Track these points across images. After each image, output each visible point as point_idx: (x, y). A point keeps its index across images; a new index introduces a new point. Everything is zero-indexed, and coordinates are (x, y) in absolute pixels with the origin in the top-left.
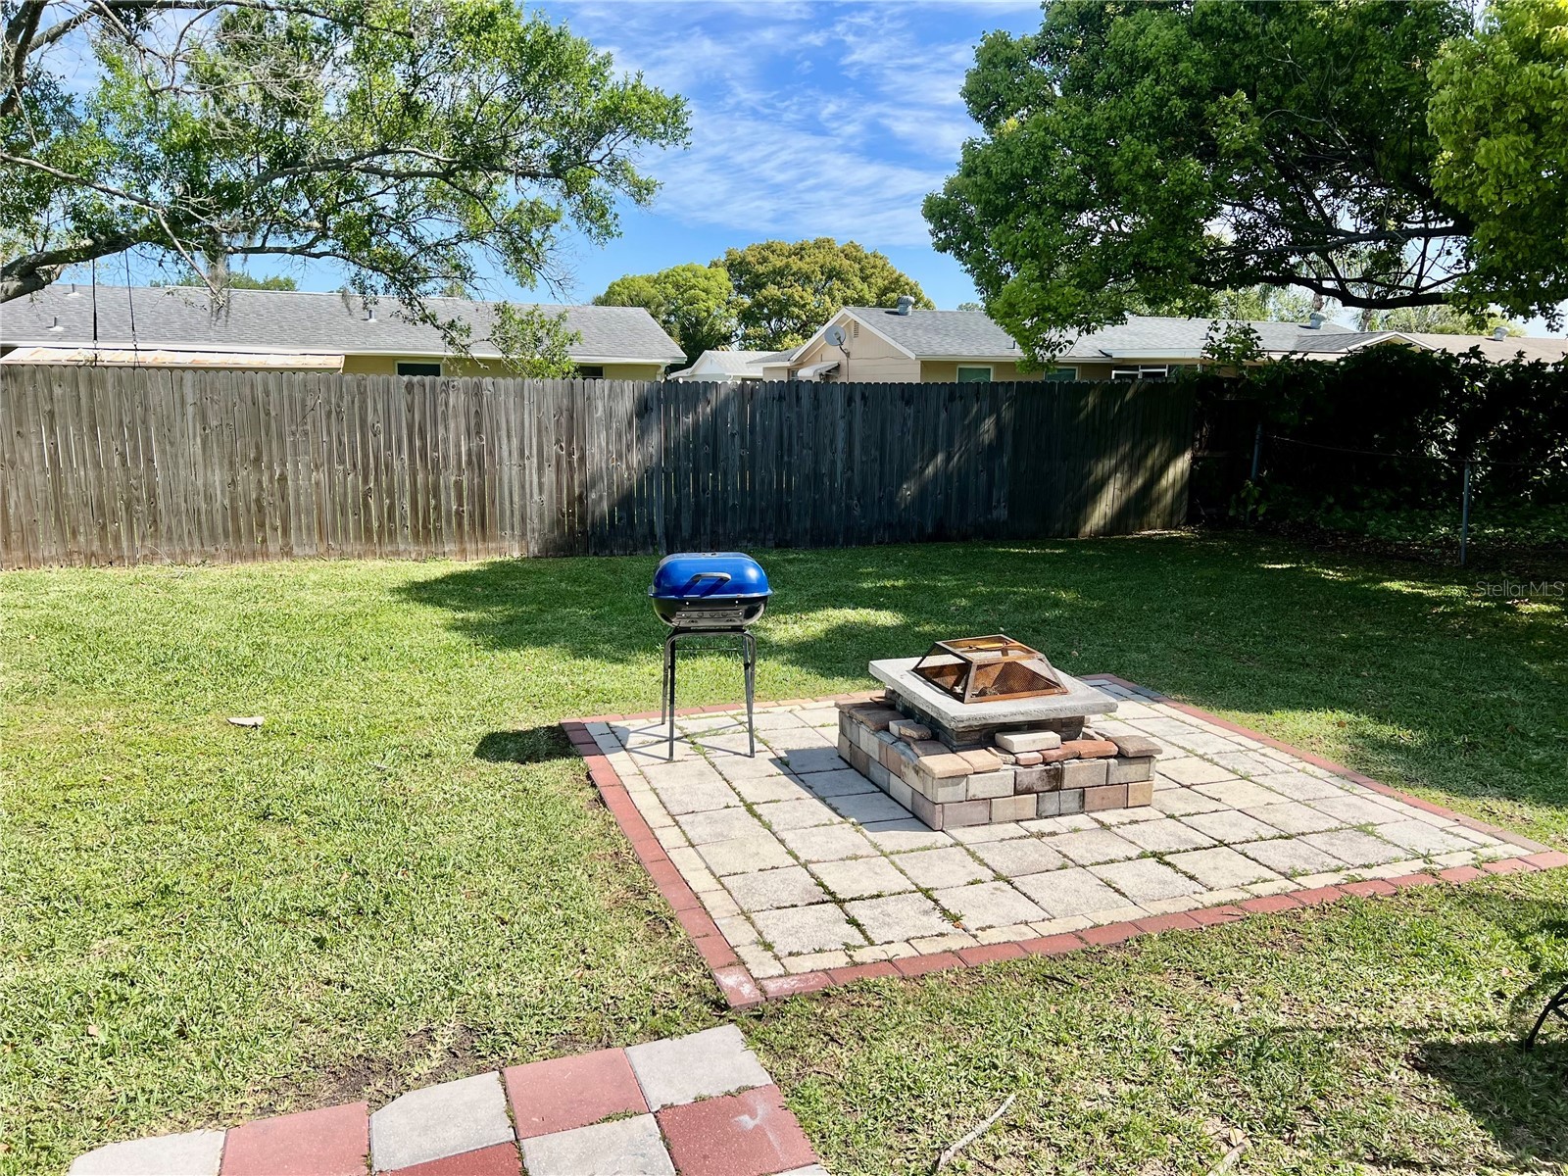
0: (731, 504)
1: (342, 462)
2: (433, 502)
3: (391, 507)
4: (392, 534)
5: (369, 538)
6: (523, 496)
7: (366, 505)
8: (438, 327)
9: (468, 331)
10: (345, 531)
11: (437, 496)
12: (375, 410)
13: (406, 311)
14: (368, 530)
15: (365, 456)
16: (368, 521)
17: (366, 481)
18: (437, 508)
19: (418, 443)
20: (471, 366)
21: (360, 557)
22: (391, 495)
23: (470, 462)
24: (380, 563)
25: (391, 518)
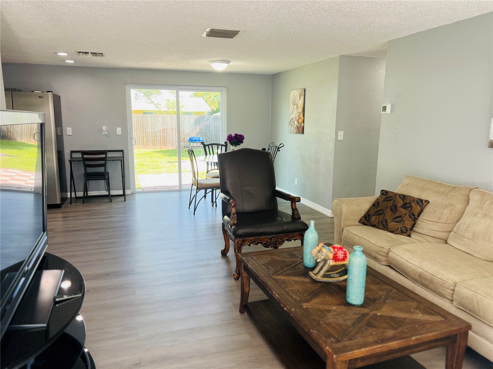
0: (213, 139)
1: (139, 131)
2: (155, 138)
3: (148, 139)
4: (148, 144)
5: (144, 145)
6: (172, 138)
7: (143, 139)
8: (154, 104)
9: (161, 105)
10: (139, 143)
11: (156, 137)
12: (145, 121)
13: (148, 101)
14: (144, 144)
15: (143, 130)
16: (144, 142)
17: (143, 134)
18: (156, 140)
19: (153, 127)
20: (161, 112)
21: (142, 148)
22: (148, 137)
23: (162, 131)
24: (145, 150)
25: (148, 142)
